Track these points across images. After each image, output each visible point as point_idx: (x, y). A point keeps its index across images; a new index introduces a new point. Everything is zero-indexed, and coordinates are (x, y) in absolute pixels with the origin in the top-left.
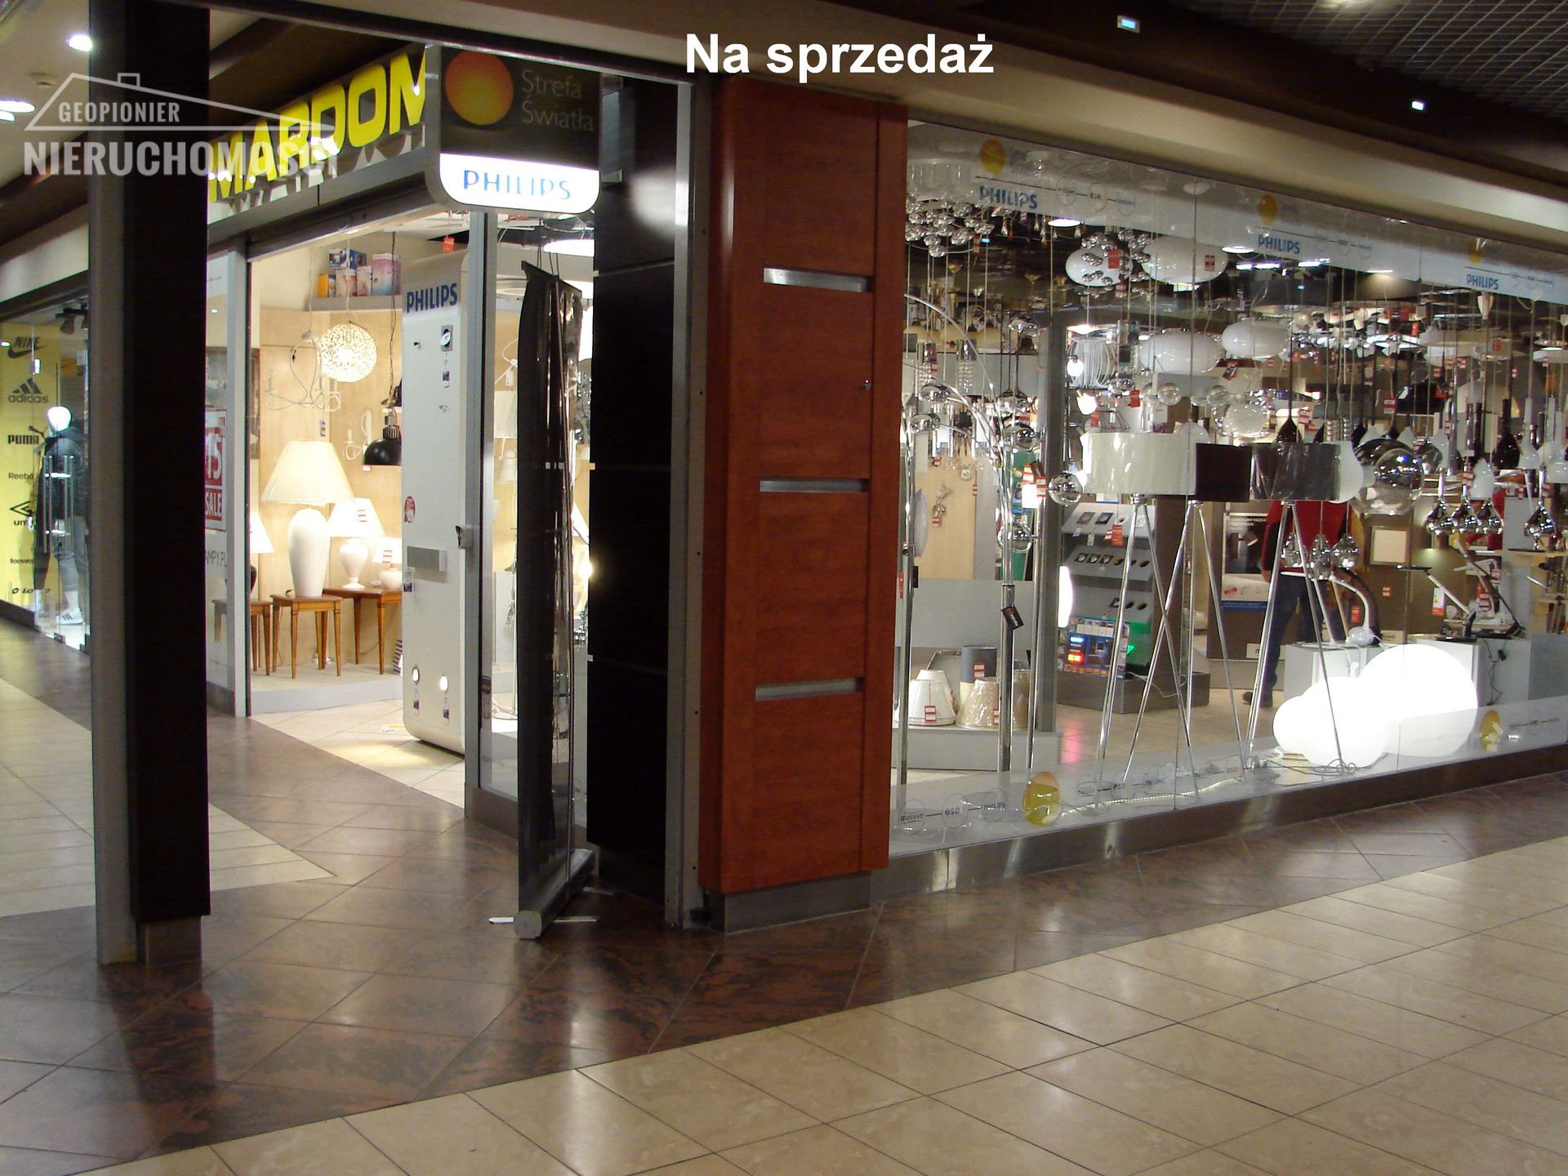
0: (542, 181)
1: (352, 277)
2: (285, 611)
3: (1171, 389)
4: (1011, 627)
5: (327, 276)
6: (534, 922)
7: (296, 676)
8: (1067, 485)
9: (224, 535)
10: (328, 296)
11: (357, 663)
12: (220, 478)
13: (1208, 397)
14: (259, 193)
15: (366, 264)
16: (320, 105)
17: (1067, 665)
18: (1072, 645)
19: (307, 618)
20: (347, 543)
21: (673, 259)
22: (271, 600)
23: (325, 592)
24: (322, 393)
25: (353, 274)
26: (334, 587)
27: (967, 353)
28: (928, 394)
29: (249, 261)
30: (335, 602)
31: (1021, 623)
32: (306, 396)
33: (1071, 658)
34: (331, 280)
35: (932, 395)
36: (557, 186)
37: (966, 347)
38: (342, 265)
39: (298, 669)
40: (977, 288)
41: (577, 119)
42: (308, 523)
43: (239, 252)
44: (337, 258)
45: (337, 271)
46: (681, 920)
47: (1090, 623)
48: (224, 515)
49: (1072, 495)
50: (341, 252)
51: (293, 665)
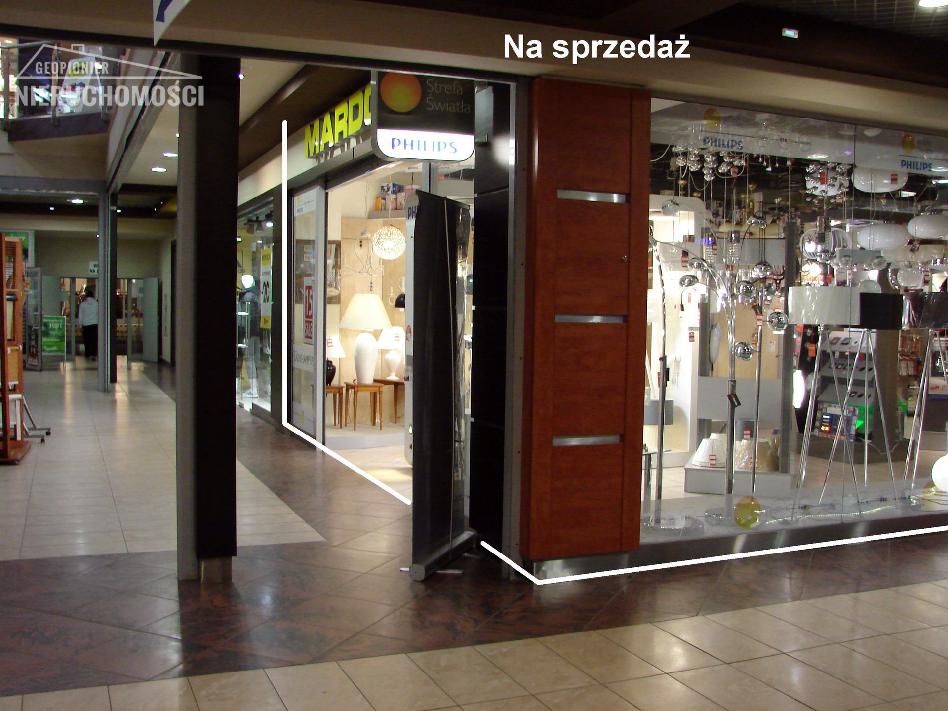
0: (439, 143)
1: (394, 199)
2: (351, 391)
3: (847, 259)
4: (733, 407)
5: (380, 198)
6: (421, 571)
7: (356, 428)
8: (778, 319)
9: (312, 346)
10: (381, 210)
11: (395, 422)
12: (312, 315)
13: (873, 264)
14: (328, 153)
15: (403, 191)
16: (352, 102)
17: (820, 433)
18: (824, 420)
19: (365, 397)
20: (389, 353)
21: (508, 186)
22: (345, 385)
23: (375, 381)
24: (371, 266)
25: (395, 197)
26: (379, 378)
27: (734, 239)
28: (693, 264)
29: (327, 191)
30: (379, 387)
31: (739, 404)
32: (364, 268)
33: (823, 428)
34: (383, 201)
35: (695, 264)
36: (448, 145)
37: (733, 235)
38: (388, 192)
39: (357, 425)
40: (777, 199)
41: (460, 106)
42: (366, 341)
43: (322, 187)
44: (386, 188)
45: (386, 196)
46: (509, 574)
47: (835, 407)
48: (313, 336)
49: (780, 325)
50: (388, 185)
51: (355, 423)
